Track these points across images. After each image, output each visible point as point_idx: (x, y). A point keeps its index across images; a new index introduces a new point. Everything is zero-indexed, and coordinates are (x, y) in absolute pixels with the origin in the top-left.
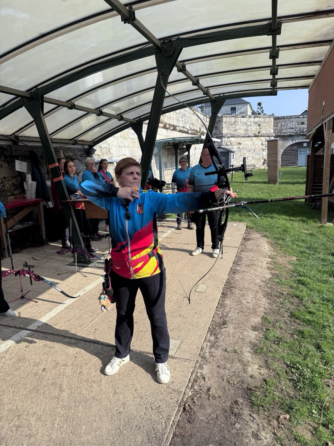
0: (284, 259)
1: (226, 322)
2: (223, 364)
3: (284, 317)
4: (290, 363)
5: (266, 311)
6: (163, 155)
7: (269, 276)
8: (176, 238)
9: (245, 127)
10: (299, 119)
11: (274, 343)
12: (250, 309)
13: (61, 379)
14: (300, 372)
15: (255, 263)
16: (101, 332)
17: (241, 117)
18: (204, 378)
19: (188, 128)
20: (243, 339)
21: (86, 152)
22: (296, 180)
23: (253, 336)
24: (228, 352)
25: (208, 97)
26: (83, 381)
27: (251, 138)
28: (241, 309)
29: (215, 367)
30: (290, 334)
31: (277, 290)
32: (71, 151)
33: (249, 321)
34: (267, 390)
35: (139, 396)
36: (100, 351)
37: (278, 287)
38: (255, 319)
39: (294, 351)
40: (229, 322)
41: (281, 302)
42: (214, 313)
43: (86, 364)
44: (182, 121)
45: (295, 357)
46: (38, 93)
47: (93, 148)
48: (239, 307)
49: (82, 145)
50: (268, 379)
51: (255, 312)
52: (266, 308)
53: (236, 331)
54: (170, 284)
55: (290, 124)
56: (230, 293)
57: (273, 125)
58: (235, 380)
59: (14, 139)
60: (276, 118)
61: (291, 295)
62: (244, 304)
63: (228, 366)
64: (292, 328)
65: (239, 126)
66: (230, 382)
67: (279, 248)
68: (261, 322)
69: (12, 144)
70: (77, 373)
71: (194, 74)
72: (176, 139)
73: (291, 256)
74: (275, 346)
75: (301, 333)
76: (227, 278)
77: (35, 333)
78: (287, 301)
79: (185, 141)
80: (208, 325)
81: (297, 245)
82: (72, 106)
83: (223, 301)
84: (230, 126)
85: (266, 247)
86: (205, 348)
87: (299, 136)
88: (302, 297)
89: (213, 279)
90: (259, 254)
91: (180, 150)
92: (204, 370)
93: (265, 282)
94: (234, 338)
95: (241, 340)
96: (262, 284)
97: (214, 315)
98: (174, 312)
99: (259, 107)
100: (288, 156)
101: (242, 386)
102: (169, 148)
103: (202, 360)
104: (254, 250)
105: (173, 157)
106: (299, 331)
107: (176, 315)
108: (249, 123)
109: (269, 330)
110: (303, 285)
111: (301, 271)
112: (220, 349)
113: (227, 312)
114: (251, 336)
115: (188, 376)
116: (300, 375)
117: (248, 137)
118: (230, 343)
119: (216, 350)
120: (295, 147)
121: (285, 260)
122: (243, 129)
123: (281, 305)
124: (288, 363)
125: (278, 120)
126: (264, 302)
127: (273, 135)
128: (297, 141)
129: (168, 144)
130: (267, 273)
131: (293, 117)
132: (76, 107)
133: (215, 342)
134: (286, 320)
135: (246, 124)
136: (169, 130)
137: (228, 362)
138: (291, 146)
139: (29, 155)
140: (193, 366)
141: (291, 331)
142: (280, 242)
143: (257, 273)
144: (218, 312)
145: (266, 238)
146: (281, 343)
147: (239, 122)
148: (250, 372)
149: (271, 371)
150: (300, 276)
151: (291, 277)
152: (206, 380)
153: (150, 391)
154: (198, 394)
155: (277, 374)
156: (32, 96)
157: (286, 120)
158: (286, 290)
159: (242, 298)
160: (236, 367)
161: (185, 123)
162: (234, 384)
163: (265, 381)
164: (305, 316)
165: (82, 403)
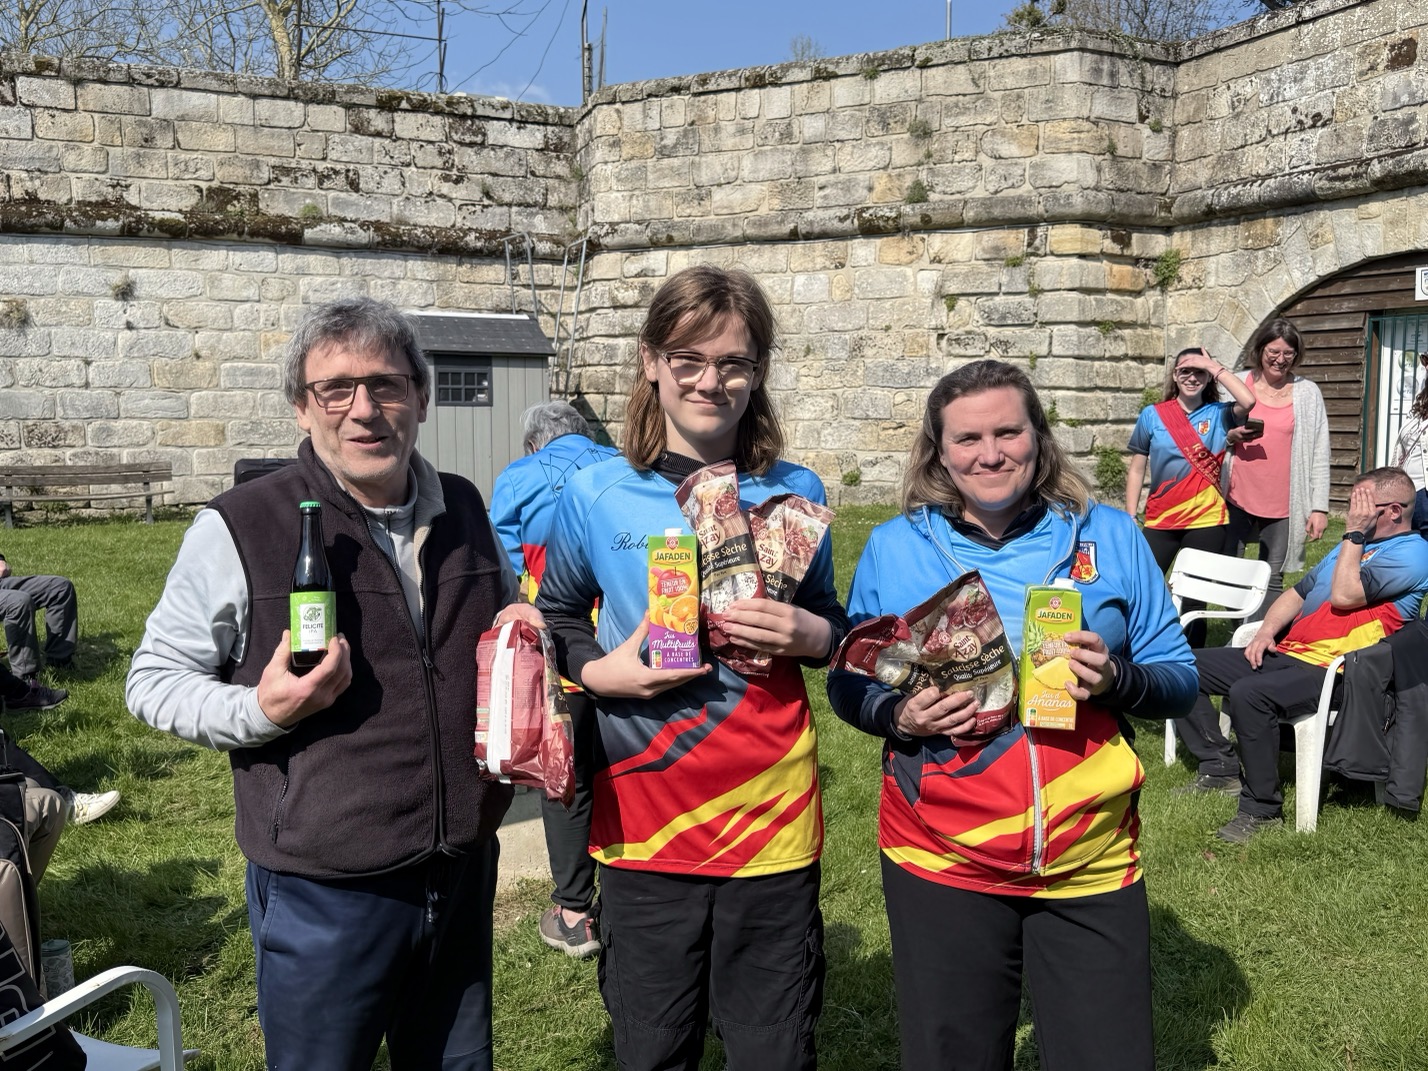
9: (776, 163)
10: (1370, 15)
27: (831, 244)
55: (1298, 76)
57: (1078, 112)
65: (725, 157)
84: (650, 163)
108: (811, 127)
122: (761, 175)
135: (787, 135)
147: (731, 128)
157: (1268, 45)
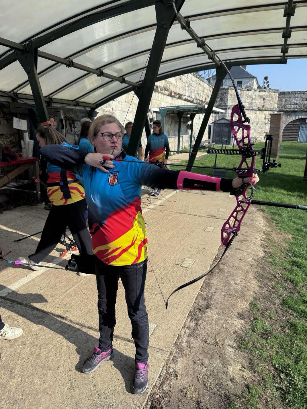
0: (279, 236)
1: (210, 306)
2: (201, 358)
3: (275, 304)
4: (279, 366)
5: (255, 295)
6: (167, 122)
7: (261, 254)
8: (169, 206)
9: (249, 101)
10: (304, 95)
11: (262, 337)
12: (238, 293)
13: (15, 361)
14: (290, 380)
15: (248, 238)
16: (72, 306)
17: (246, 90)
18: (177, 376)
19: (193, 97)
20: (226, 329)
21: (88, 114)
22: (296, 155)
23: (238, 325)
24: (208, 344)
25: (214, 63)
26: (38, 367)
27: (255, 111)
28: (228, 291)
29: (191, 362)
30: (281, 326)
31: (269, 271)
32: (73, 112)
33: (235, 306)
34: (248, 401)
35: (97, 394)
36: (66, 330)
37: (271, 268)
38: (242, 305)
39: (285, 349)
40: (213, 306)
41: (273, 286)
42: (197, 293)
43: (47, 345)
44: (188, 90)
45: (285, 358)
46: (32, 46)
47: (96, 110)
48: (226, 288)
49: (84, 107)
50: (251, 386)
51: (243, 296)
52: (256, 291)
53: (220, 317)
54: (156, 255)
55: (295, 99)
56: (218, 270)
57: (277, 99)
58: (212, 383)
59: (13, 96)
60: (281, 92)
61: (284, 278)
62: (232, 286)
63: (206, 362)
64: (284, 318)
65: (244, 99)
66: (206, 385)
67: (274, 224)
68: (249, 308)
69: (12, 101)
70: (35, 356)
71: (200, 35)
72: (180, 107)
73: (287, 233)
74: (263, 341)
75: (293, 326)
76: (217, 253)
77: (3, 300)
78: (279, 285)
79: (189, 110)
80: (190, 307)
81: (294, 222)
82: (70, 64)
83: (209, 279)
84: (235, 98)
85: (261, 222)
86: (183, 336)
87: (302, 112)
88: (296, 282)
89: (201, 253)
90: (254, 229)
91: (184, 119)
92: (178, 365)
93: (258, 261)
94: (217, 326)
95: (225, 329)
96: (255, 263)
97: (197, 296)
98: (155, 289)
99: (265, 81)
100: (289, 132)
101: (220, 392)
102: (173, 117)
103: (176, 352)
104: (248, 224)
105: (177, 125)
106: (291, 323)
107: (156, 292)
108: (254, 97)
109: (257, 319)
110: (298, 267)
111: (296, 251)
112: (199, 339)
113: (212, 293)
114: (236, 326)
115: (158, 372)
116: (289, 383)
117: (252, 110)
118: (211, 332)
119: (195, 339)
120: (298, 123)
121: (280, 238)
123: (273, 290)
124: (277, 365)
125: (284, 95)
126: (254, 285)
127: (276, 110)
128: (300, 117)
129: (172, 112)
130: (260, 251)
131: (299, 93)
132: (74, 65)
133: (195, 329)
134: (278, 308)
135: (251, 97)
136: (174, 98)
137: (206, 357)
138: (294, 122)
139: (28, 113)
140: (166, 359)
141: (282, 322)
142: (276, 217)
143: (249, 251)
144: (202, 293)
145: (262, 213)
146: (269, 338)
147: (245, 95)
148: (231, 374)
149: (256, 374)
150: (296, 256)
151: (285, 257)
152: (179, 379)
153: (110, 389)
154: (167, 396)
155: (262, 379)
156: (26, 49)
157: (291, 95)
158: (279, 272)
159: (230, 278)
160: (215, 365)
161: (191, 92)
162: (210, 388)
163: (247, 387)
164: (299, 306)
165: (30, 397)
